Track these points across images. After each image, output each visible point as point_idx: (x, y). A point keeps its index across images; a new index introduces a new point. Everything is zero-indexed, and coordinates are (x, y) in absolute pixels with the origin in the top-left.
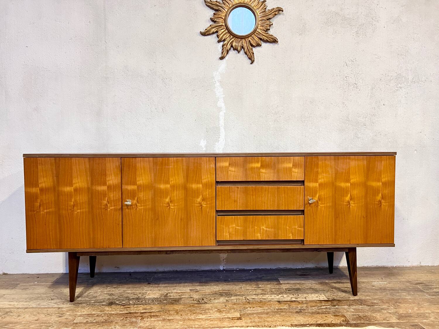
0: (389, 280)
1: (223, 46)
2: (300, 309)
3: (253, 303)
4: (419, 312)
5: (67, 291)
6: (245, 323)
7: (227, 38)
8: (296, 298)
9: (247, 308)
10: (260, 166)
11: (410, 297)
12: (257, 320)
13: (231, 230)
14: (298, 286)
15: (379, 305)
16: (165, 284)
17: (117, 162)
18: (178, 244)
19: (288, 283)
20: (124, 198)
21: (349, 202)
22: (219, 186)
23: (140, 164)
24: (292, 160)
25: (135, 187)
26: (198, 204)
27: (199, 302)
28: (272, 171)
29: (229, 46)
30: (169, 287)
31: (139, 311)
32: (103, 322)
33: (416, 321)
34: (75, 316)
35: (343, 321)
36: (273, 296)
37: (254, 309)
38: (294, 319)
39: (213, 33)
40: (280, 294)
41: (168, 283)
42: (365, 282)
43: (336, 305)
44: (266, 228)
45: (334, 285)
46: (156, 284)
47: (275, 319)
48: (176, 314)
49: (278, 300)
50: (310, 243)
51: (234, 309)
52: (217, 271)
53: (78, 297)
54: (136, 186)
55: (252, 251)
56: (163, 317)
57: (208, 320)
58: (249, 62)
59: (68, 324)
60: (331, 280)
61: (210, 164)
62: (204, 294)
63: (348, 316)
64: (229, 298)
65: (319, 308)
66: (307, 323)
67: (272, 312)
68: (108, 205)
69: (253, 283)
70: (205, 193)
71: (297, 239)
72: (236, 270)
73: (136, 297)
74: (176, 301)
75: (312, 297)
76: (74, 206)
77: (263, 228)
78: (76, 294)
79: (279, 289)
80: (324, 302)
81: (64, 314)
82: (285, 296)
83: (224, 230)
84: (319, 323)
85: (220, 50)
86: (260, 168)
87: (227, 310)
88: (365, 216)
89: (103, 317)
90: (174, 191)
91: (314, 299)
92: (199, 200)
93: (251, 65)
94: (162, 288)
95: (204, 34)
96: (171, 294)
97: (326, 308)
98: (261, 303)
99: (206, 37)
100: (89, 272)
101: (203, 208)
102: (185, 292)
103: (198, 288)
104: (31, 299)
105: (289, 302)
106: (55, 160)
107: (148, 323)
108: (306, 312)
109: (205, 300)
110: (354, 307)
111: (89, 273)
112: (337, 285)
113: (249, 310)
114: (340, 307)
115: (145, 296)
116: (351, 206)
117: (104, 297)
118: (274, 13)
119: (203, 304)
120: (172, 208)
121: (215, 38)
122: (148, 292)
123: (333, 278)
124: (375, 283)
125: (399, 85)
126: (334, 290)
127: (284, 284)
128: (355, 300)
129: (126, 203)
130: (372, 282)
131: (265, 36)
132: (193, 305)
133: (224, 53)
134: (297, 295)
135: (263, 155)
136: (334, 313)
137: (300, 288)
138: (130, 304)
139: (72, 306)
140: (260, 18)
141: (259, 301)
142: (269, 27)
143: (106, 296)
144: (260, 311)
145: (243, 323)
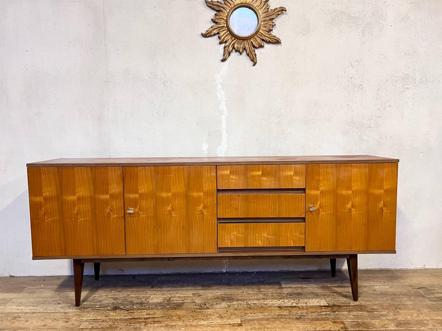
0: (390, 284)
1: (224, 48)
2: (300, 315)
3: (254, 309)
4: (418, 319)
5: (72, 294)
6: (246, 329)
7: (228, 40)
8: (297, 304)
9: (248, 314)
10: (261, 174)
11: (411, 303)
12: (257, 326)
13: (232, 237)
14: (299, 291)
15: (379, 312)
16: (168, 287)
17: (118, 171)
18: (180, 251)
19: (290, 287)
20: (126, 206)
21: (350, 210)
22: (220, 194)
23: (141, 173)
24: (293, 168)
26: (199, 212)
27: (202, 307)
28: (273, 179)
29: (231, 48)
30: (171, 290)
31: (143, 317)
32: (108, 328)
33: (414, 328)
34: (81, 321)
35: (342, 328)
36: (274, 302)
37: (255, 315)
38: (293, 325)
39: (215, 35)
40: (281, 299)
41: (172, 287)
42: (367, 286)
43: (336, 311)
44: (267, 235)
45: (335, 289)
46: (159, 287)
47: (275, 325)
48: (178, 319)
49: (279, 305)
50: (310, 250)
51: (235, 314)
52: (220, 273)
53: (84, 301)
54: (138, 195)
55: (254, 257)
56: (166, 323)
57: (209, 326)
58: (252, 64)
59: (74, 330)
60: (333, 284)
61: (211, 172)
62: (207, 298)
63: (347, 323)
64: (231, 303)
65: (319, 314)
67: (273, 318)
68: (111, 213)
69: (255, 287)
70: (206, 201)
71: (297, 246)
72: (239, 273)
73: (139, 301)
74: (178, 306)
75: (313, 303)
76: (77, 214)
77: (264, 235)
78: (82, 298)
79: (281, 293)
80: (324, 307)
81: (70, 319)
82: (286, 301)
83: (226, 237)
84: (318, 330)
85: (222, 52)
86: (261, 176)
87: (228, 316)
88: (366, 223)
89: (107, 322)
90: (175, 199)
91: (314, 305)
92: (201, 207)
93: (254, 67)
94: (165, 292)
95: (205, 36)
96: (174, 299)
97: (326, 314)
98: (262, 308)
99: (207, 39)
100: (94, 274)
101: (205, 216)
102: (187, 296)
103: (201, 292)
104: (38, 304)
105: (289, 308)
106: (58, 169)
107: (151, 329)
108: (305, 319)
109: (207, 305)
110: (354, 313)
112: (339, 290)
113: (250, 316)
114: (339, 313)
115: (148, 300)
116: (352, 214)
117: (108, 302)
118: (277, 13)
119: (205, 309)
120: (174, 216)
121: (217, 39)
122: (152, 296)
123: (335, 282)
124: (377, 287)
125: (406, 85)
126: (335, 294)
127: (286, 288)
128: (355, 305)
129: (128, 211)
130: (374, 286)
131: (268, 37)
132: (195, 310)
133: (226, 55)
134: (298, 300)
135: (264, 163)
136: (333, 319)
137: (302, 292)
138: (133, 309)
139: (78, 310)
140: (263, 18)
141: (260, 306)
142: (272, 27)
143: (111, 300)
144: (260, 317)
145: (242, 329)
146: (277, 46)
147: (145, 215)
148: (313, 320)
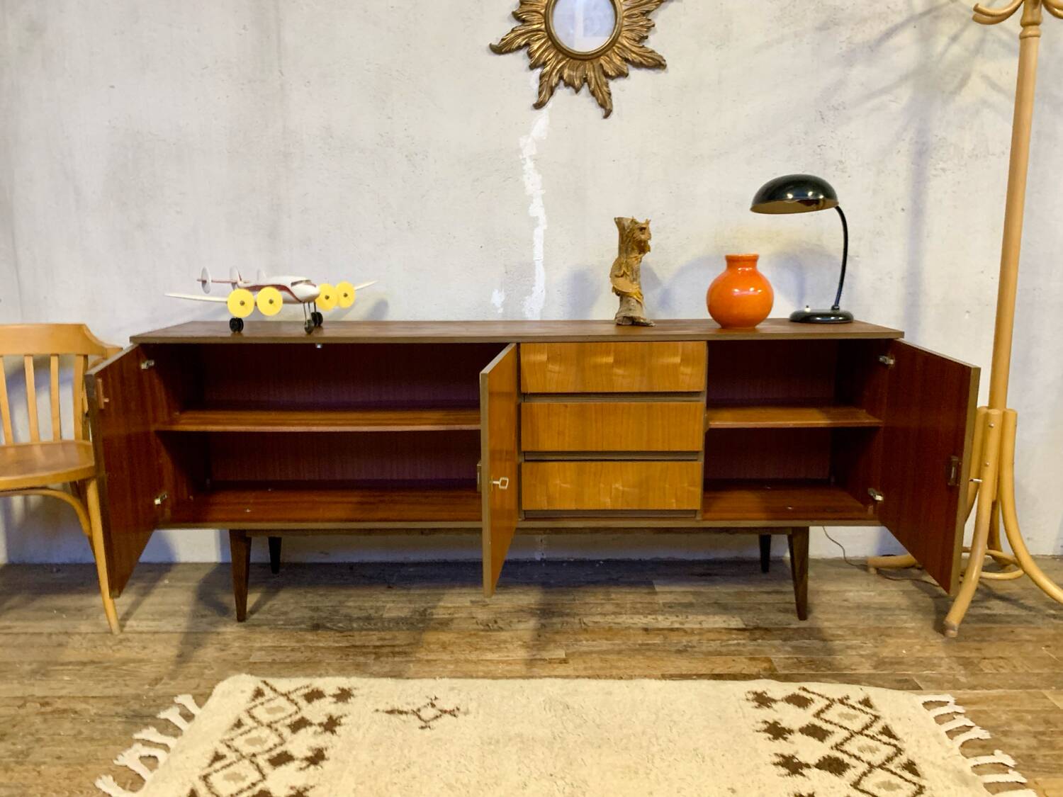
0: (881, 587)
1: (541, 77)
2: (685, 646)
3: (593, 632)
4: (920, 655)
5: (230, 599)
6: (575, 669)
7: (549, 60)
8: (682, 623)
9: (581, 641)
10: (612, 361)
11: (913, 624)
12: (597, 664)
13: (551, 489)
14: (691, 599)
15: (846, 640)
16: (421, 588)
19: (671, 592)
22: (525, 404)
24: (680, 351)
27: (489, 627)
28: (638, 372)
29: (555, 80)
30: (428, 595)
31: (372, 643)
32: (303, 662)
33: (909, 673)
34: (251, 649)
35: (765, 669)
36: (636, 619)
37: (595, 643)
38: (669, 663)
39: (519, 48)
40: (650, 614)
41: (428, 588)
42: (831, 591)
43: (759, 639)
44: (623, 486)
45: (765, 597)
46: (403, 588)
47: (633, 663)
48: (441, 649)
49: (645, 626)
51: (556, 642)
52: (530, 562)
53: (252, 612)
56: (418, 656)
57: (503, 662)
58: (600, 114)
59: (238, 664)
60: (761, 587)
62: (499, 610)
63: (777, 660)
64: (549, 621)
65: (723, 644)
66: (694, 673)
67: (630, 649)
69: (600, 589)
71: (685, 508)
72: (569, 562)
73: (364, 614)
74: (444, 625)
75: (715, 623)
77: (617, 485)
78: (249, 607)
79: (651, 603)
80: (735, 632)
81: (228, 644)
82: (660, 618)
83: (538, 490)
84: (716, 672)
85: (536, 86)
86: (612, 366)
87: (540, 644)
89: (302, 652)
91: (717, 626)
93: (605, 120)
94: (415, 598)
95: (498, 50)
96: (434, 611)
97: (738, 644)
98: (611, 632)
99: (502, 57)
100: (269, 561)
102: (460, 605)
103: (489, 599)
104: (162, 615)
105: (666, 632)
107: (387, 665)
108: (696, 652)
109: (501, 624)
110: (794, 643)
111: (268, 564)
112: (772, 599)
113: (585, 646)
114: (765, 643)
115: (381, 613)
117: (301, 614)
119: (494, 630)
121: (524, 59)
122: (389, 605)
123: (766, 584)
124: (851, 594)
125: (941, 163)
126: (762, 607)
127: (663, 593)
128: (798, 628)
130: (845, 591)
131: (637, 54)
132: (475, 632)
133: (544, 93)
134: (684, 617)
135: (620, 339)
136: (751, 654)
137: (694, 601)
138: (352, 629)
139: (243, 629)
140: (626, 10)
141: (607, 627)
142: (647, 32)
143: (307, 610)
144: (604, 648)
145: (568, 669)
146: (657, 73)
148: (710, 654)
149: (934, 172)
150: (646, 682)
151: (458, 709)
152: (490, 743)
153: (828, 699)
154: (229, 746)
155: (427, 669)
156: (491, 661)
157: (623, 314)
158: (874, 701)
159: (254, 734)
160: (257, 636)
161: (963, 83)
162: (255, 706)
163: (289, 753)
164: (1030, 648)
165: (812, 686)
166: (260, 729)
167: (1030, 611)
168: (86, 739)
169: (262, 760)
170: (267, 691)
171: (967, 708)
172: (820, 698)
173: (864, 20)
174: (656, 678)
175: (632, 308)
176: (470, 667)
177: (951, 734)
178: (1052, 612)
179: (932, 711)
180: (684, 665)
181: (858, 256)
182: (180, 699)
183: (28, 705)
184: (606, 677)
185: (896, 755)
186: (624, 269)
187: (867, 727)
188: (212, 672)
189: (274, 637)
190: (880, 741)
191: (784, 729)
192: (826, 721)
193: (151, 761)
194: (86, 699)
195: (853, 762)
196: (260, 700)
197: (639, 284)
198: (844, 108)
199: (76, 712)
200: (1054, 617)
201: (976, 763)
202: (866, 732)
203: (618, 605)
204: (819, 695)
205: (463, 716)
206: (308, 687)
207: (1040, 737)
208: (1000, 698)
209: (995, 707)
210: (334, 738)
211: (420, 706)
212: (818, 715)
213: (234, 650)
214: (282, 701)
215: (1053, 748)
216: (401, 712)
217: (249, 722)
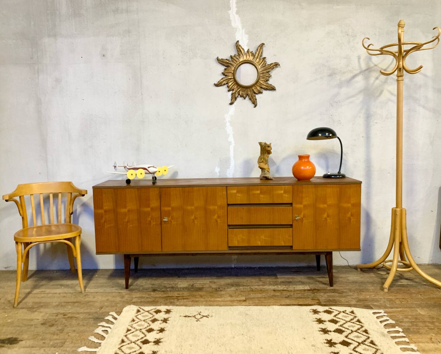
0: (362, 275)
1: (232, 94)
2: (288, 295)
3: (255, 291)
4: (374, 298)
5: (123, 282)
6: (249, 303)
7: (235, 88)
8: (287, 288)
9: (251, 294)
10: (259, 192)
11: (373, 288)
12: (257, 301)
13: (239, 239)
14: (291, 280)
15: (347, 293)
16: (191, 277)
17: (157, 191)
18: (201, 249)
19: (283, 278)
20: (162, 216)
21: (326, 219)
22: (230, 208)
23: (173, 192)
24: (283, 188)
25: (170, 209)
26: (214, 220)
27: (217, 290)
28: (268, 196)
29: (237, 95)
30: (194, 279)
31: (175, 295)
32: (152, 302)
33: (369, 303)
34: (132, 297)
35: (317, 302)
36: (270, 287)
37: (255, 295)
38: (282, 301)
39: (224, 84)
40: (276, 285)
41: (193, 277)
42: (343, 277)
43: (315, 293)
44: (265, 237)
45: (318, 279)
46: (184, 277)
47: (270, 301)
48: (200, 297)
49: (274, 289)
50: (297, 248)
51: (241, 295)
52: (230, 268)
53: (131, 286)
55: (255, 254)
56: (192, 299)
57: (223, 301)
58: (253, 106)
59: (129, 302)
61: (223, 191)
62: (220, 284)
63: (322, 300)
64: (238, 288)
65: (302, 295)
66: (292, 304)
67: (268, 297)
68: (152, 221)
69: (257, 277)
70: (219, 212)
71: (287, 245)
72: (244, 268)
73: (171, 286)
74: (200, 289)
75: (299, 288)
76: (128, 222)
77: (262, 237)
79: (276, 281)
80: (307, 291)
81: (124, 296)
82: (279, 286)
83: (234, 239)
84: (300, 303)
85: (230, 97)
86: (258, 194)
87: (236, 295)
88: (338, 229)
89: (151, 298)
90: (197, 211)
91: (300, 289)
93: (255, 108)
94: (189, 280)
95: (217, 85)
96: (196, 285)
97: (307, 295)
98: (261, 291)
99: (218, 88)
101: (218, 223)
102: (206, 283)
103: (216, 280)
104: (98, 287)
105: (281, 291)
106: (114, 190)
107: (182, 302)
108: (292, 297)
109: (221, 289)
110: (328, 294)
111: (134, 269)
112: (321, 279)
113: (252, 295)
114: (317, 294)
115: (177, 285)
116: (328, 222)
117: (148, 286)
118: (272, 67)
119: (219, 291)
120: (196, 223)
121: (226, 88)
122: (179, 283)
123: (319, 274)
124: (350, 278)
125: (375, 120)
126: (317, 283)
127: (280, 278)
128: (330, 289)
129: (164, 220)
130: (349, 277)
131: (265, 86)
132: (212, 292)
133: (233, 100)
134: (288, 286)
135: (262, 185)
136: (312, 298)
137: (292, 281)
138: (167, 291)
139: (128, 291)
140: (261, 71)
141: (260, 290)
142: (269, 78)
143: (150, 285)
144: (259, 296)
145: (247, 303)
146: (273, 92)
147: (175, 223)
148: (297, 298)
149: (373, 124)
150: (274, 307)
151: (209, 315)
152: (221, 325)
153: (339, 311)
154: (131, 327)
155: (196, 303)
156: (219, 301)
157: (263, 176)
158: (355, 312)
159: (139, 323)
160: (133, 293)
161: (381, 93)
162: (138, 315)
163: (152, 329)
164: (414, 295)
165: (333, 307)
166: (141, 322)
167: (417, 283)
168: (81, 325)
169: (144, 331)
170: (141, 310)
171: (388, 314)
172: (336, 311)
173: (344, 73)
174: (278, 305)
175: (266, 173)
176: (212, 303)
177: (381, 322)
178: (425, 283)
179: (375, 315)
180: (288, 301)
181: (347, 154)
182: (111, 313)
183: (59, 315)
184: (260, 305)
185: (361, 328)
186: (262, 160)
187: (352, 320)
188: (120, 305)
189: (140, 293)
190: (356, 324)
191: (323, 321)
192: (338, 318)
193: (106, 332)
194: (78, 313)
195: (346, 330)
196: (139, 313)
197: (268, 165)
198: (340, 102)
199: (76, 317)
200: (425, 285)
201: (389, 330)
202: (351, 321)
203: (264, 282)
204: (336, 310)
205: (211, 318)
206: (155, 309)
207: (413, 323)
208: (401, 311)
209: (399, 314)
210: (167, 324)
211: (195, 315)
212: (335, 316)
213: (126, 298)
214: (147, 313)
215: (417, 326)
216: (189, 317)
217: (137, 320)
